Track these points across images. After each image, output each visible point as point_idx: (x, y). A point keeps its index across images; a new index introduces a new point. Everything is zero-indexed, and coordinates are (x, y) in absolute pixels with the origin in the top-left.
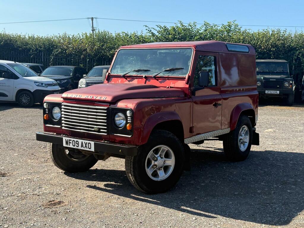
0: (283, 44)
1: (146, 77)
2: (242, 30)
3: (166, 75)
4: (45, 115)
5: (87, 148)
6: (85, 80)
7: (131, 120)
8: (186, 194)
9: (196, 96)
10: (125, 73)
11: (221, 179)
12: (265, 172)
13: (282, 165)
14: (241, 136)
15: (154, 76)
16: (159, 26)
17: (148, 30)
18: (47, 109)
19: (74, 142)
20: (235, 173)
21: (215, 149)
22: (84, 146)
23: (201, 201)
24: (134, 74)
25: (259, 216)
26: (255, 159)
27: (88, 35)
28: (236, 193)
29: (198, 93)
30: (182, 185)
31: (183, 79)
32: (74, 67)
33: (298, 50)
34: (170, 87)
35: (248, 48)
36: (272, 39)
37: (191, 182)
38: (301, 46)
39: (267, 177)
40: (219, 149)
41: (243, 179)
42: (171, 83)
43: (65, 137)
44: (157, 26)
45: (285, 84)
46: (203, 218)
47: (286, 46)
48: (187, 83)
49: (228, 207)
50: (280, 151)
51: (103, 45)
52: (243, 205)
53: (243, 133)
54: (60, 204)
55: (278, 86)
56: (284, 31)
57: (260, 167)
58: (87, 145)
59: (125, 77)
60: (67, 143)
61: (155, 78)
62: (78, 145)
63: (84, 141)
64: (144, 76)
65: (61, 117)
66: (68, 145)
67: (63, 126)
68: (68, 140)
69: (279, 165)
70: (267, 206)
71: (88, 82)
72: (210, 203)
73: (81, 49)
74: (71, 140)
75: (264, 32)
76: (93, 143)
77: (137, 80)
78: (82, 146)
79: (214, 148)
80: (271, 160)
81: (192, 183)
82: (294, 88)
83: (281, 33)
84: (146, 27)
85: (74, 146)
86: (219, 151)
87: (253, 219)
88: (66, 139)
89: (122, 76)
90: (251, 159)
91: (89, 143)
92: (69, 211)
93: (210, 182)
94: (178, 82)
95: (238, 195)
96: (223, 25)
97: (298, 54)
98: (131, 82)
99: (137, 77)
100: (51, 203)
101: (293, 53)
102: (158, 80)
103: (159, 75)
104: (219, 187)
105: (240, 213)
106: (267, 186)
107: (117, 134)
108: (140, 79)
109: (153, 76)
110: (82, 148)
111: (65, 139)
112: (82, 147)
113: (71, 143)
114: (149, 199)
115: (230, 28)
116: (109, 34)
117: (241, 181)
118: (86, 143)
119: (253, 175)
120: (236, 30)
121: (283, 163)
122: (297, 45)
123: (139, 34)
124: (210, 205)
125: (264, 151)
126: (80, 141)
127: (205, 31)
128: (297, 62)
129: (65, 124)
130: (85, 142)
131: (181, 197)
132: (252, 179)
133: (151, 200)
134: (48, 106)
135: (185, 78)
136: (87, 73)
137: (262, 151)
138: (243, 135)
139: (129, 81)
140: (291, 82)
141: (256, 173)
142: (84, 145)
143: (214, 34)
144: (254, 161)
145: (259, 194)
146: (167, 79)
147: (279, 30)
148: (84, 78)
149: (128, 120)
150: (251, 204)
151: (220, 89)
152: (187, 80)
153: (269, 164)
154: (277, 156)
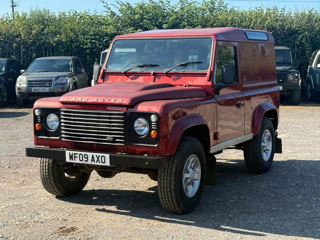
0: (282, 27)
1: (154, 74)
2: (229, 8)
3: (181, 71)
4: (37, 125)
5: (100, 162)
6: (26, 77)
7: (156, 126)
8: (217, 213)
9: (220, 94)
10: (126, 70)
11: (250, 195)
12: (297, 185)
13: (314, 176)
14: (264, 142)
15: (166, 72)
16: (120, 2)
17: (107, 8)
18: (39, 117)
19: (81, 156)
20: (263, 187)
21: (226, 161)
22: (96, 161)
23: (238, 219)
24: (138, 70)
25: (310, 231)
26: (279, 170)
27: (20, 15)
28: (274, 209)
29: (223, 92)
30: (207, 202)
31: (204, 75)
32: (6, 60)
33: (300, 34)
34: (188, 85)
35: (267, 35)
36: (268, 20)
37: (216, 200)
38: (304, 29)
39: (302, 189)
40: (232, 161)
41: (276, 193)
42: (189, 80)
43: (67, 150)
44: (117, 2)
45: (289, 77)
46: (248, 237)
47: (286, 28)
48: (209, 80)
49: (271, 224)
50: (304, 159)
51: (43, 29)
52: (287, 221)
53: (266, 139)
54: (74, 230)
55: (281, 80)
56: (283, 9)
57: (289, 179)
58: (100, 159)
59: (127, 74)
60: (71, 157)
61: (168, 74)
62: (88, 159)
63: (95, 154)
64: (152, 73)
65: (60, 126)
66: (72, 160)
67: (62, 137)
68: (72, 153)
69: (310, 176)
70: (314, 220)
71: (30, 79)
72: (249, 221)
73: (12, 35)
74: (77, 154)
75: (257, 11)
76: (107, 156)
77: (143, 77)
78: (93, 160)
79: (225, 159)
80: (299, 171)
81: (219, 200)
82: (300, 81)
83: (278, 12)
84: (104, 3)
86: (232, 163)
87: (304, 234)
88: (70, 153)
89: (122, 72)
90: (275, 171)
91: (102, 156)
92: (90, 237)
93: (239, 198)
94: (197, 78)
95: (276, 210)
96: (205, 1)
97: (301, 39)
98: (134, 81)
99: (142, 74)
100: (62, 230)
101: (295, 37)
102: (170, 77)
103: (172, 71)
104: (251, 204)
105: (287, 229)
106: (306, 199)
107: (138, 143)
108: (147, 77)
109: (164, 73)
110: (93, 163)
111: (68, 153)
112: (93, 162)
113: (77, 157)
114: (177, 220)
115: (212, 6)
116: (49, 13)
117: (274, 195)
118: (98, 157)
119: (284, 188)
120: (221, 8)
121: (313, 173)
122: (299, 27)
123: (92, 13)
124: (250, 223)
125: (285, 160)
126: (90, 154)
127: (181, 9)
128: (301, 49)
129: (66, 134)
130: (96, 156)
131: (212, 216)
132: (285, 192)
133: (179, 220)
134: (41, 112)
135: (206, 74)
136: (25, 68)
137: (283, 160)
138: (266, 141)
139: (132, 79)
140: (296, 75)
141: (287, 186)
142: (96, 159)
143: (193, 13)
144: (279, 173)
145: (300, 208)
146: (184, 76)
147: (275, 8)
148: (24, 75)
149: (153, 125)
150: (295, 219)
151: (242, 86)
152: (209, 76)
153: (298, 175)
154: (303, 166)
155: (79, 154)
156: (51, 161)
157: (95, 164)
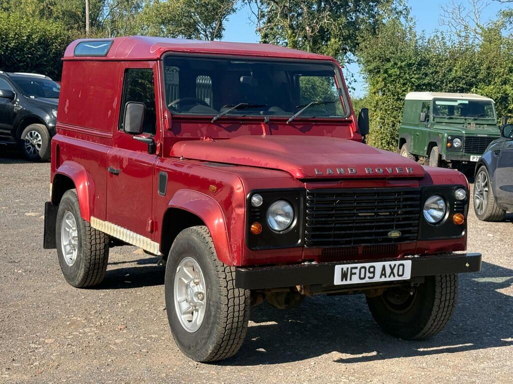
19: (363, 270)
60: (344, 276)
66: (346, 280)
74: (356, 268)
85: (364, 278)
88: (342, 269)
110: (383, 279)
112: (383, 277)
113: (355, 274)
118: (392, 267)
130: (390, 266)
155: (359, 268)
156: (248, 292)
157: (388, 279)
